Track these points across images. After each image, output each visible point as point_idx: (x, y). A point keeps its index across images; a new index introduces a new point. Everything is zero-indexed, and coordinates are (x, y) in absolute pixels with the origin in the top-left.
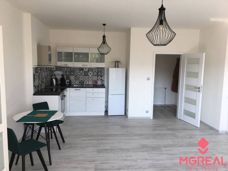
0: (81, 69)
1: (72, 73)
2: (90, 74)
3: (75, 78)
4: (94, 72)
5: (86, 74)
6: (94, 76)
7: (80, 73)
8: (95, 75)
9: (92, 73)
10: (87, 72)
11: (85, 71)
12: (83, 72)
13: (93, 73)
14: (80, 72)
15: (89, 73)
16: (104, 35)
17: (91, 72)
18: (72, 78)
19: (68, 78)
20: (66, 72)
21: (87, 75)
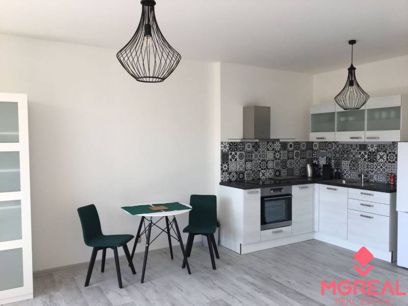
0: (363, 147)
1: (345, 156)
2: (382, 157)
3: (350, 165)
4: (390, 153)
5: (372, 158)
6: (389, 162)
7: (359, 156)
8: (392, 161)
9: (385, 156)
10: (374, 152)
11: (371, 150)
12: (365, 153)
13: (387, 155)
14: (360, 153)
15: (378, 156)
16: (352, 65)
17: (383, 153)
18: (345, 165)
19: (338, 165)
20: (335, 152)
21: (374, 161)
